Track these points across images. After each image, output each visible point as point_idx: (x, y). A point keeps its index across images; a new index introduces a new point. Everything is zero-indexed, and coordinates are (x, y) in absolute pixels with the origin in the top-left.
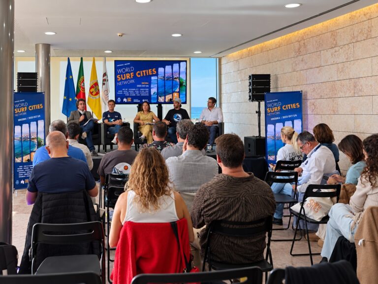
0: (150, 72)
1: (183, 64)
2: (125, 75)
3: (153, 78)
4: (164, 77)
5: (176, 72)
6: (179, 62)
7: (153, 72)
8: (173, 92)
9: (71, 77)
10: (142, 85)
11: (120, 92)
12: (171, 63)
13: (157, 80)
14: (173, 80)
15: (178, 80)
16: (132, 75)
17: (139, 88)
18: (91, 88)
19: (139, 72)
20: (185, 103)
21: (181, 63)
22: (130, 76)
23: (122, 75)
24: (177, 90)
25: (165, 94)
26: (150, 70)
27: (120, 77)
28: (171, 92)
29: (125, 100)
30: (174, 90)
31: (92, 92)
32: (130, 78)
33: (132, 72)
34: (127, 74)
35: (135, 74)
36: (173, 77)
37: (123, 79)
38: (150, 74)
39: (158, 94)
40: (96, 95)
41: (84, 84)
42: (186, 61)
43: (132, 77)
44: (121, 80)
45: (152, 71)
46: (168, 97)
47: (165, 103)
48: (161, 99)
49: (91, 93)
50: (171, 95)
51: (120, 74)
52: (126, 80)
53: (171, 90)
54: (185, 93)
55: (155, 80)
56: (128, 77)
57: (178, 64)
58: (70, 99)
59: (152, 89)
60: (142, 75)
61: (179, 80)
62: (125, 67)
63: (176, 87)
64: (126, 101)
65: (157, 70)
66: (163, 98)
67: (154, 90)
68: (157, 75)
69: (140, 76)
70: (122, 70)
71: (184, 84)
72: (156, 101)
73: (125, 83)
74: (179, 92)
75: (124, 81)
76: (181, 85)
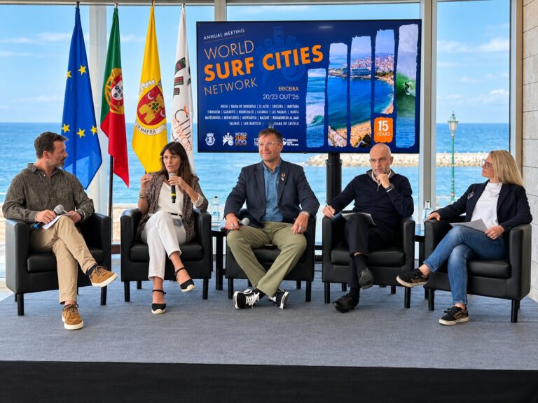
0: (304, 56)
1: (407, 33)
2: (226, 64)
3: (312, 74)
4: (347, 71)
5: (385, 57)
6: (394, 25)
7: (312, 56)
8: (375, 116)
9: (82, 70)
10: (279, 93)
11: (213, 115)
12: (369, 28)
13: (326, 79)
14: (373, 79)
15: (390, 81)
16: (249, 66)
17: (271, 102)
18: (140, 105)
19: (270, 56)
20: (414, 149)
21: (403, 29)
22: (244, 69)
23: (218, 66)
24: (389, 109)
25: (348, 121)
26: (303, 50)
27: (214, 70)
28: (369, 115)
29: (228, 139)
30: (376, 109)
31: (145, 114)
32: (242, 73)
33: (249, 55)
34: (234, 63)
35: (258, 62)
36: (374, 72)
37: (221, 76)
38: (305, 62)
39: (329, 121)
40: (154, 122)
41: (120, 90)
42: (418, 22)
43: (248, 72)
44: (217, 80)
45: (310, 52)
46: (360, 131)
47: (349, 149)
48: (337, 138)
49: (142, 117)
50: (368, 124)
51: (213, 61)
52: (231, 79)
53: (369, 109)
54: (413, 118)
55: (318, 79)
56: (237, 70)
57: (391, 33)
58: (81, 133)
59: (308, 107)
60: (279, 66)
61: (394, 79)
62: (228, 41)
63: (384, 101)
64: (231, 143)
65: (326, 51)
66: (343, 131)
67: (315, 111)
68: (325, 64)
69: (272, 68)
70: (218, 49)
71: (412, 91)
72: (320, 144)
73: (229, 87)
74: (393, 116)
75: (226, 81)
76: (400, 93)
